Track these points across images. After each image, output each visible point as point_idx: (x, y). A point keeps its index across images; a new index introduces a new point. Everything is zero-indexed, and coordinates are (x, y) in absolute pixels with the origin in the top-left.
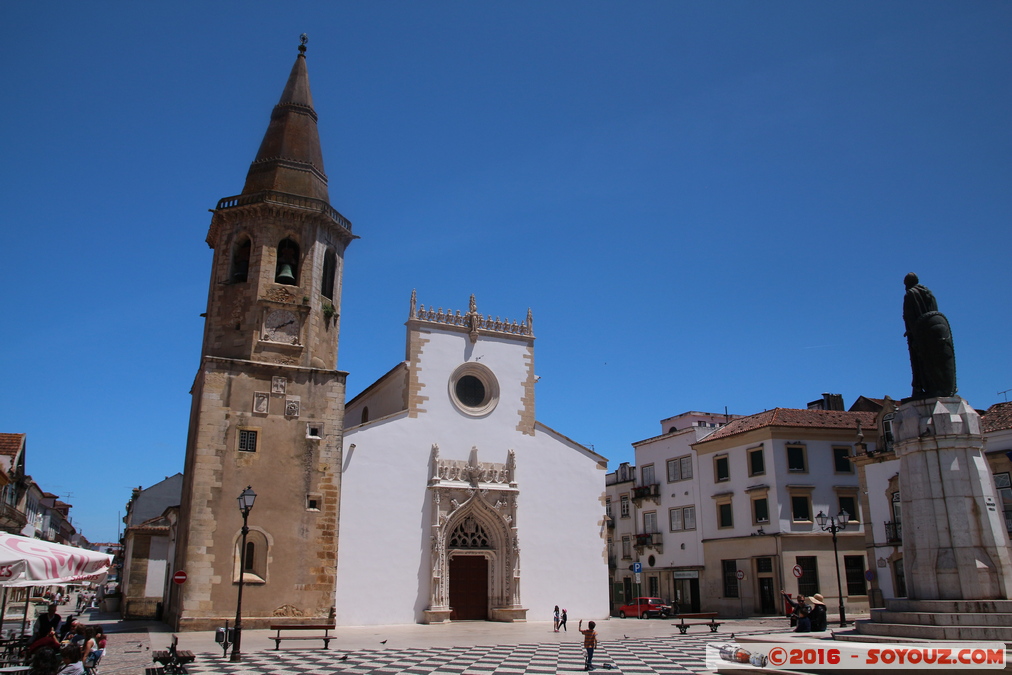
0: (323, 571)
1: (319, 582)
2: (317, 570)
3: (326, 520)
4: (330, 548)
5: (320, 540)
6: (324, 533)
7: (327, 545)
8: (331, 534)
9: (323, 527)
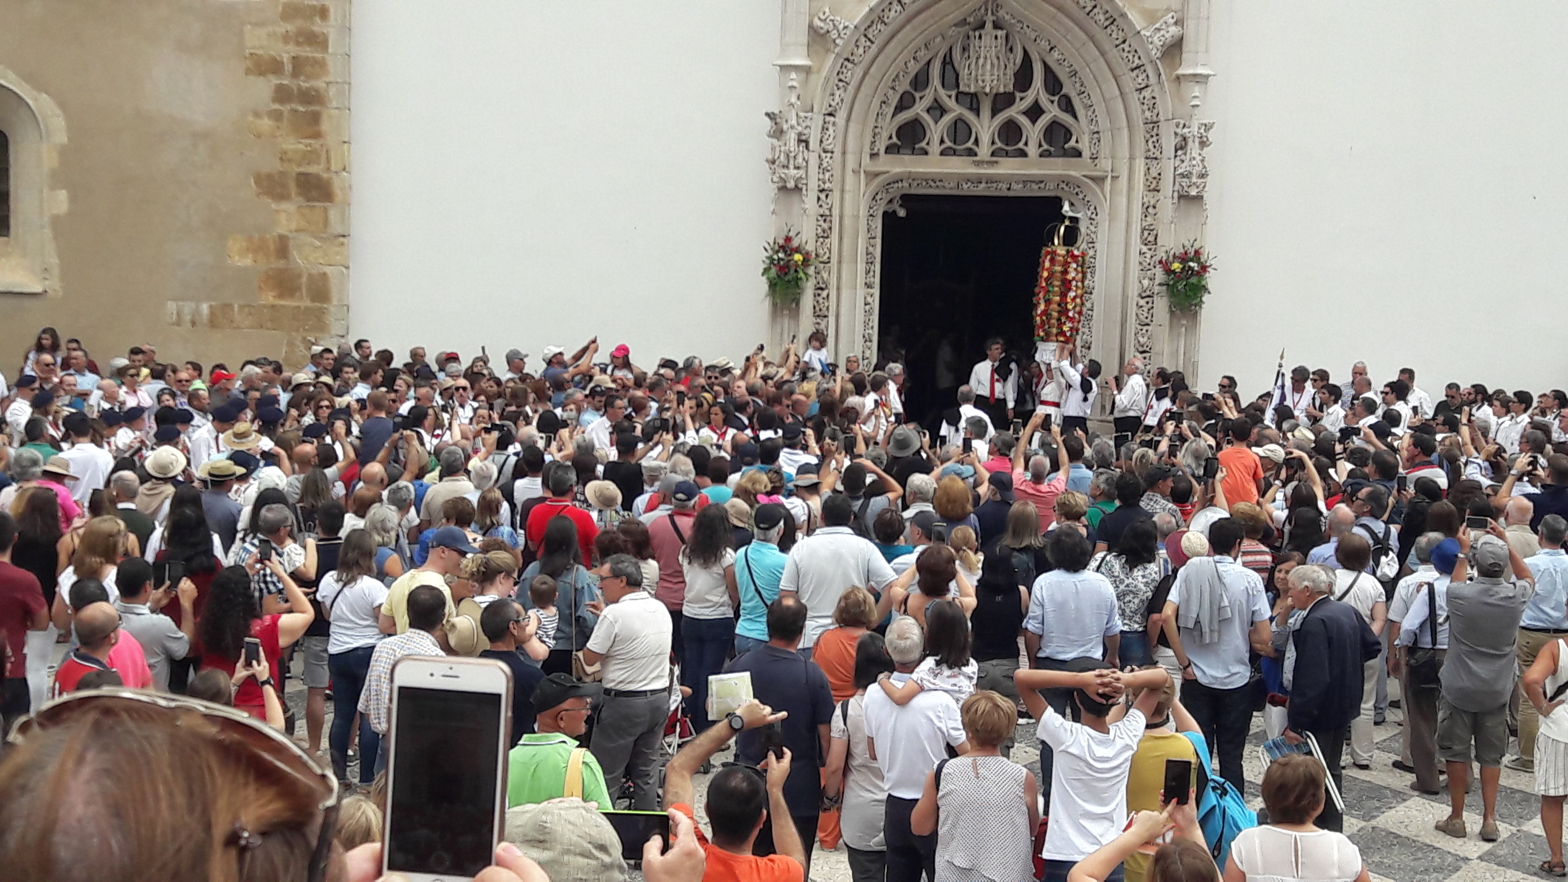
0: (283, 248)
1: (269, 298)
2: (257, 248)
3: (286, 38)
4: (311, 156)
5: (266, 123)
6: (282, 95)
7: (294, 145)
8: (312, 98)
9: (274, 67)
